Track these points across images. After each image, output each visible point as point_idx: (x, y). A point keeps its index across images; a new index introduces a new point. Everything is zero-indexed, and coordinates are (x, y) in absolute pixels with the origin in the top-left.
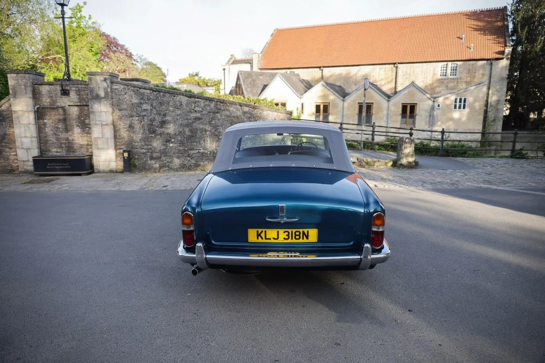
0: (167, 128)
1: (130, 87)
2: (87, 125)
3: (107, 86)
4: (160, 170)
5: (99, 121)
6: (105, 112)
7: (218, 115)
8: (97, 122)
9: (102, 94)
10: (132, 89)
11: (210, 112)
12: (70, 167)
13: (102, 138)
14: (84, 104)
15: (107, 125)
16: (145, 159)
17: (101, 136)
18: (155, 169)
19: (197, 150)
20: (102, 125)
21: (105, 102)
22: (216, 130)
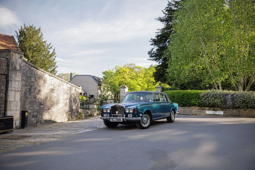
0: (41, 95)
1: (28, 64)
2: (2, 91)
3: (21, 62)
4: (36, 124)
5: (14, 88)
6: (18, 81)
7: (59, 87)
8: (13, 89)
9: (18, 68)
10: (28, 67)
11: (57, 86)
12: (4, 126)
13: (14, 101)
14: (3, 73)
15: (18, 91)
16: (30, 117)
17: (13, 100)
18: (34, 124)
19: (51, 109)
20: (15, 91)
21: (19, 74)
22: (58, 97)
